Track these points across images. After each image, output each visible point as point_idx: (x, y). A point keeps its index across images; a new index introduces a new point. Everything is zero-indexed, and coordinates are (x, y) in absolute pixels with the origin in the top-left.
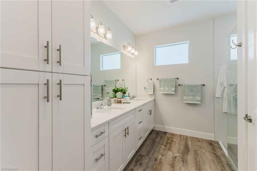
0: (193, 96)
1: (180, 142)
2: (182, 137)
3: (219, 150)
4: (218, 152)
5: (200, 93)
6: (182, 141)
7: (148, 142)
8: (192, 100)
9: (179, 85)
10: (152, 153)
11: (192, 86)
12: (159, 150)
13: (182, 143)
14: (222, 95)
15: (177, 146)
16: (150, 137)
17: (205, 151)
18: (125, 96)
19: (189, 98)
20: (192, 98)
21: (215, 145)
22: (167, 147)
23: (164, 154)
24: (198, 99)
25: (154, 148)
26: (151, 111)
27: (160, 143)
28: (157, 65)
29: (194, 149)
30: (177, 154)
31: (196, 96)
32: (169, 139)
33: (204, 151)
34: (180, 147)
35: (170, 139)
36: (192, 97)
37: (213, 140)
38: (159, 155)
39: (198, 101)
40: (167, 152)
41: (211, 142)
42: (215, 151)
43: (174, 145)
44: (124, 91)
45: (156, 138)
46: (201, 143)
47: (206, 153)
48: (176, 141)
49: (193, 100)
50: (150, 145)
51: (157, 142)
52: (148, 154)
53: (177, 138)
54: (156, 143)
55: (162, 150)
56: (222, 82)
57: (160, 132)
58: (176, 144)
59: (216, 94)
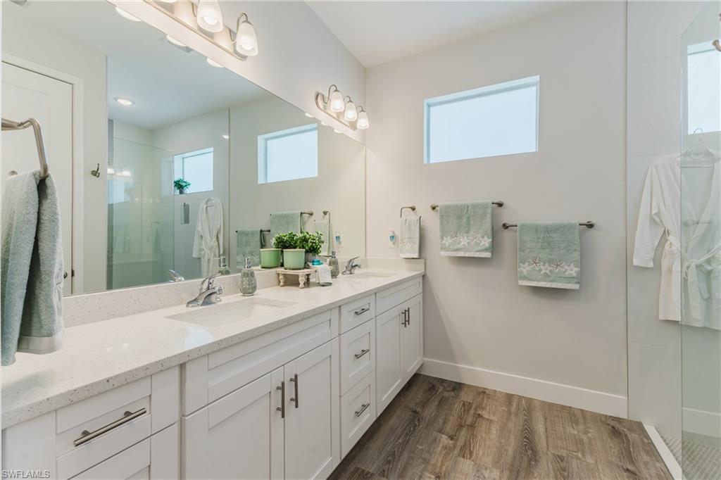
0: (550, 262)
1: (505, 421)
2: (515, 404)
3: (646, 458)
4: (642, 467)
5: (578, 253)
6: (513, 417)
7: (392, 422)
8: (549, 276)
9: (505, 227)
10: (400, 466)
11: (549, 230)
12: (429, 452)
13: (511, 425)
14: (657, 259)
15: (492, 437)
16: (403, 400)
17: (596, 461)
18: (313, 261)
19: (537, 269)
20: (550, 268)
21: (633, 436)
22: (457, 440)
23: (444, 468)
24: (570, 274)
25: (411, 441)
26: (406, 312)
27: (436, 425)
28: (431, 162)
29: (556, 453)
30: (491, 472)
31: (564, 264)
32: (469, 410)
33: (590, 460)
34: (503, 441)
35: (472, 411)
36: (547, 265)
37: (623, 415)
38: (425, 473)
39: (570, 279)
40: (456, 463)
41: (617, 425)
42: (632, 461)
43: (484, 435)
44: (310, 244)
45: (424, 404)
46: (581, 427)
47: (598, 470)
48: (490, 418)
49: (551, 279)
50: (399, 432)
51: (427, 419)
52: (386, 467)
53: (496, 406)
54: (423, 424)
55: (440, 453)
56: (658, 214)
57: (442, 381)
58: (490, 429)
59: (634, 257)
